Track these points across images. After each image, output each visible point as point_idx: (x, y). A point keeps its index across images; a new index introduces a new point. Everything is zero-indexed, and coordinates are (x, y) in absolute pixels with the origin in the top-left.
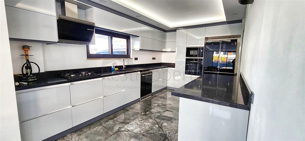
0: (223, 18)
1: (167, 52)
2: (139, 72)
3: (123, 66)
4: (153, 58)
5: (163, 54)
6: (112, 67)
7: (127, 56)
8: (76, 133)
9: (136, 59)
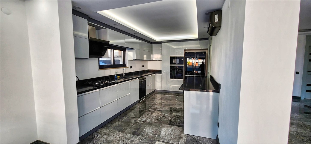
0: (196, 36)
1: (153, 60)
2: (138, 79)
3: (123, 74)
4: (142, 66)
5: (149, 63)
6: (116, 75)
7: (124, 66)
8: (103, 128)
9: (131, 67)
